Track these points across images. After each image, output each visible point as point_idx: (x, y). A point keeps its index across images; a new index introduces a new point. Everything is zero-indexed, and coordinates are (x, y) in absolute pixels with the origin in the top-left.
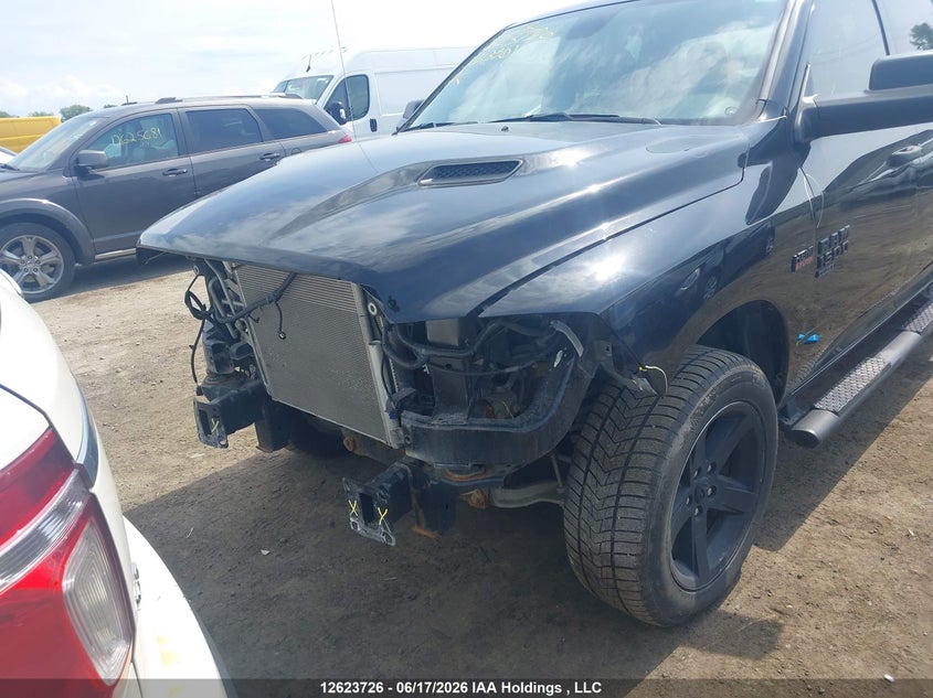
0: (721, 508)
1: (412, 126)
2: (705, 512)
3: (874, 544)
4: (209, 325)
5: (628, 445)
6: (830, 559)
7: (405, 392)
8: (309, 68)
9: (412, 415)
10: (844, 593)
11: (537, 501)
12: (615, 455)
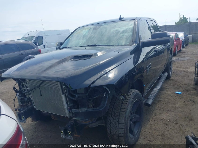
0: (136, 121)
1: (61, 47)
2: (133, 122)
3: (163, 124)
4: (18, 94)
5: (119, 111)
6: (156, 128)
7: (71, 105)
8: (29, 35)
9: (74, 110)
10: (160, 135)
11: (99, 125)
12: (117, 113)
